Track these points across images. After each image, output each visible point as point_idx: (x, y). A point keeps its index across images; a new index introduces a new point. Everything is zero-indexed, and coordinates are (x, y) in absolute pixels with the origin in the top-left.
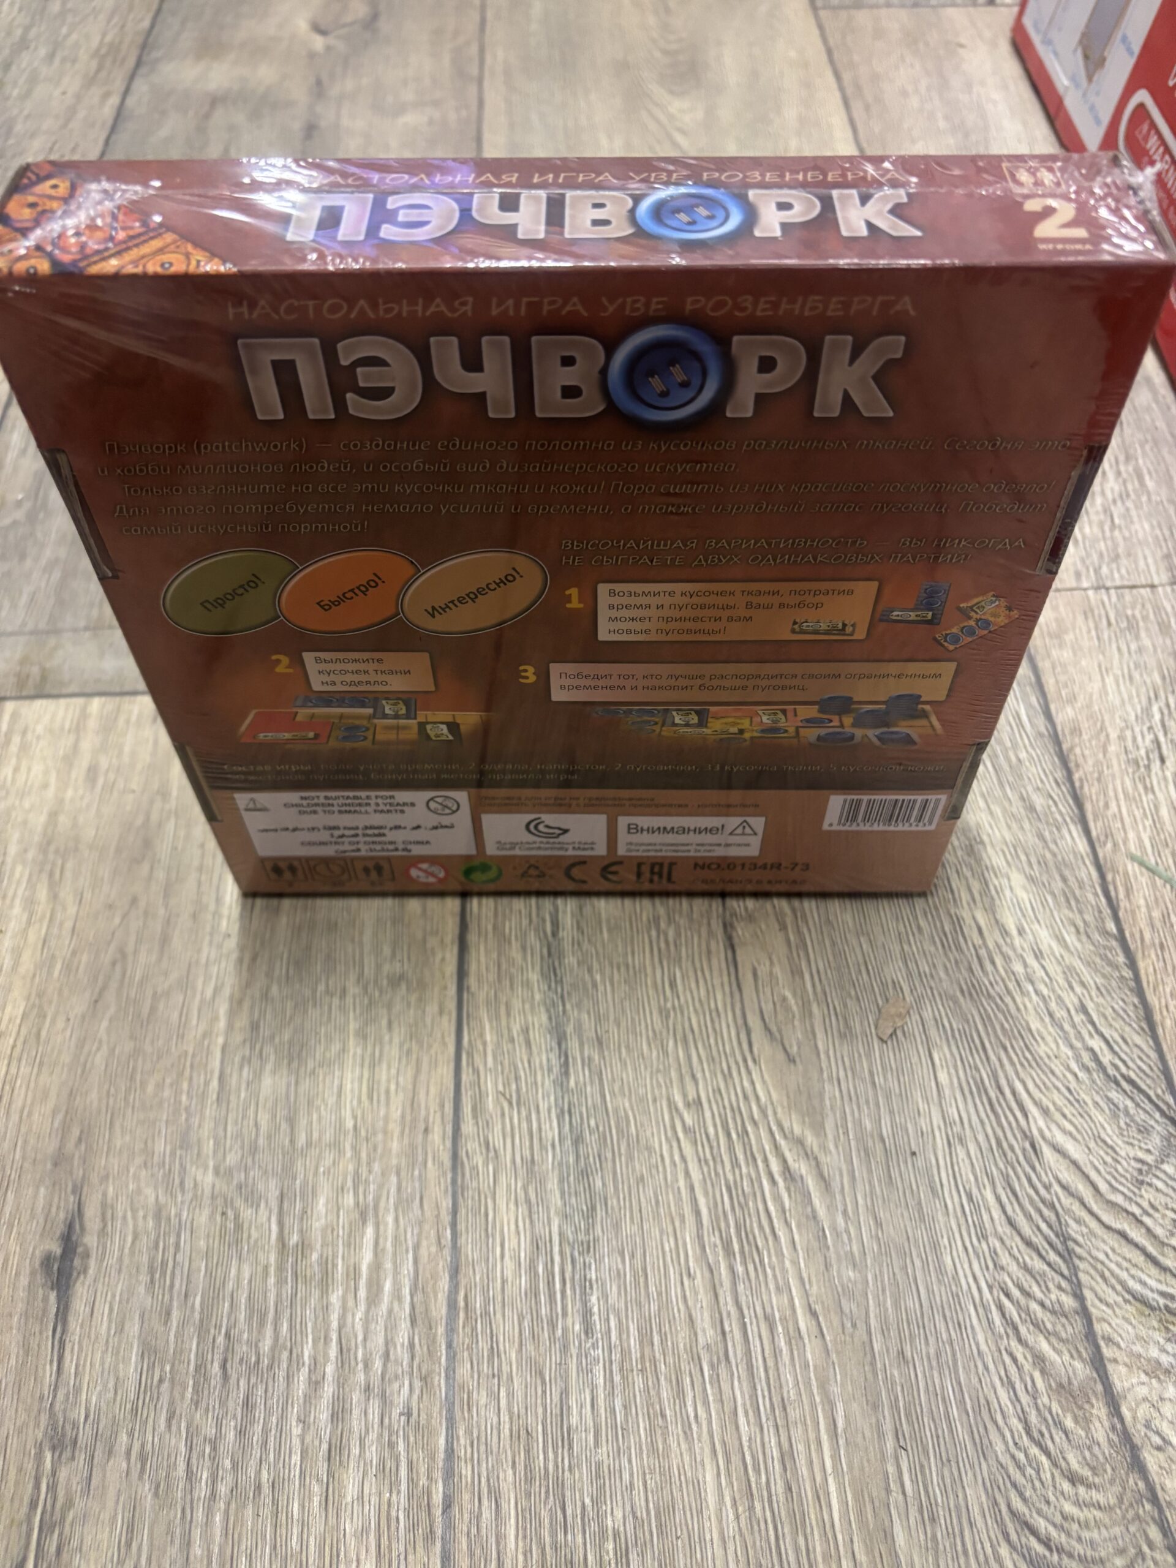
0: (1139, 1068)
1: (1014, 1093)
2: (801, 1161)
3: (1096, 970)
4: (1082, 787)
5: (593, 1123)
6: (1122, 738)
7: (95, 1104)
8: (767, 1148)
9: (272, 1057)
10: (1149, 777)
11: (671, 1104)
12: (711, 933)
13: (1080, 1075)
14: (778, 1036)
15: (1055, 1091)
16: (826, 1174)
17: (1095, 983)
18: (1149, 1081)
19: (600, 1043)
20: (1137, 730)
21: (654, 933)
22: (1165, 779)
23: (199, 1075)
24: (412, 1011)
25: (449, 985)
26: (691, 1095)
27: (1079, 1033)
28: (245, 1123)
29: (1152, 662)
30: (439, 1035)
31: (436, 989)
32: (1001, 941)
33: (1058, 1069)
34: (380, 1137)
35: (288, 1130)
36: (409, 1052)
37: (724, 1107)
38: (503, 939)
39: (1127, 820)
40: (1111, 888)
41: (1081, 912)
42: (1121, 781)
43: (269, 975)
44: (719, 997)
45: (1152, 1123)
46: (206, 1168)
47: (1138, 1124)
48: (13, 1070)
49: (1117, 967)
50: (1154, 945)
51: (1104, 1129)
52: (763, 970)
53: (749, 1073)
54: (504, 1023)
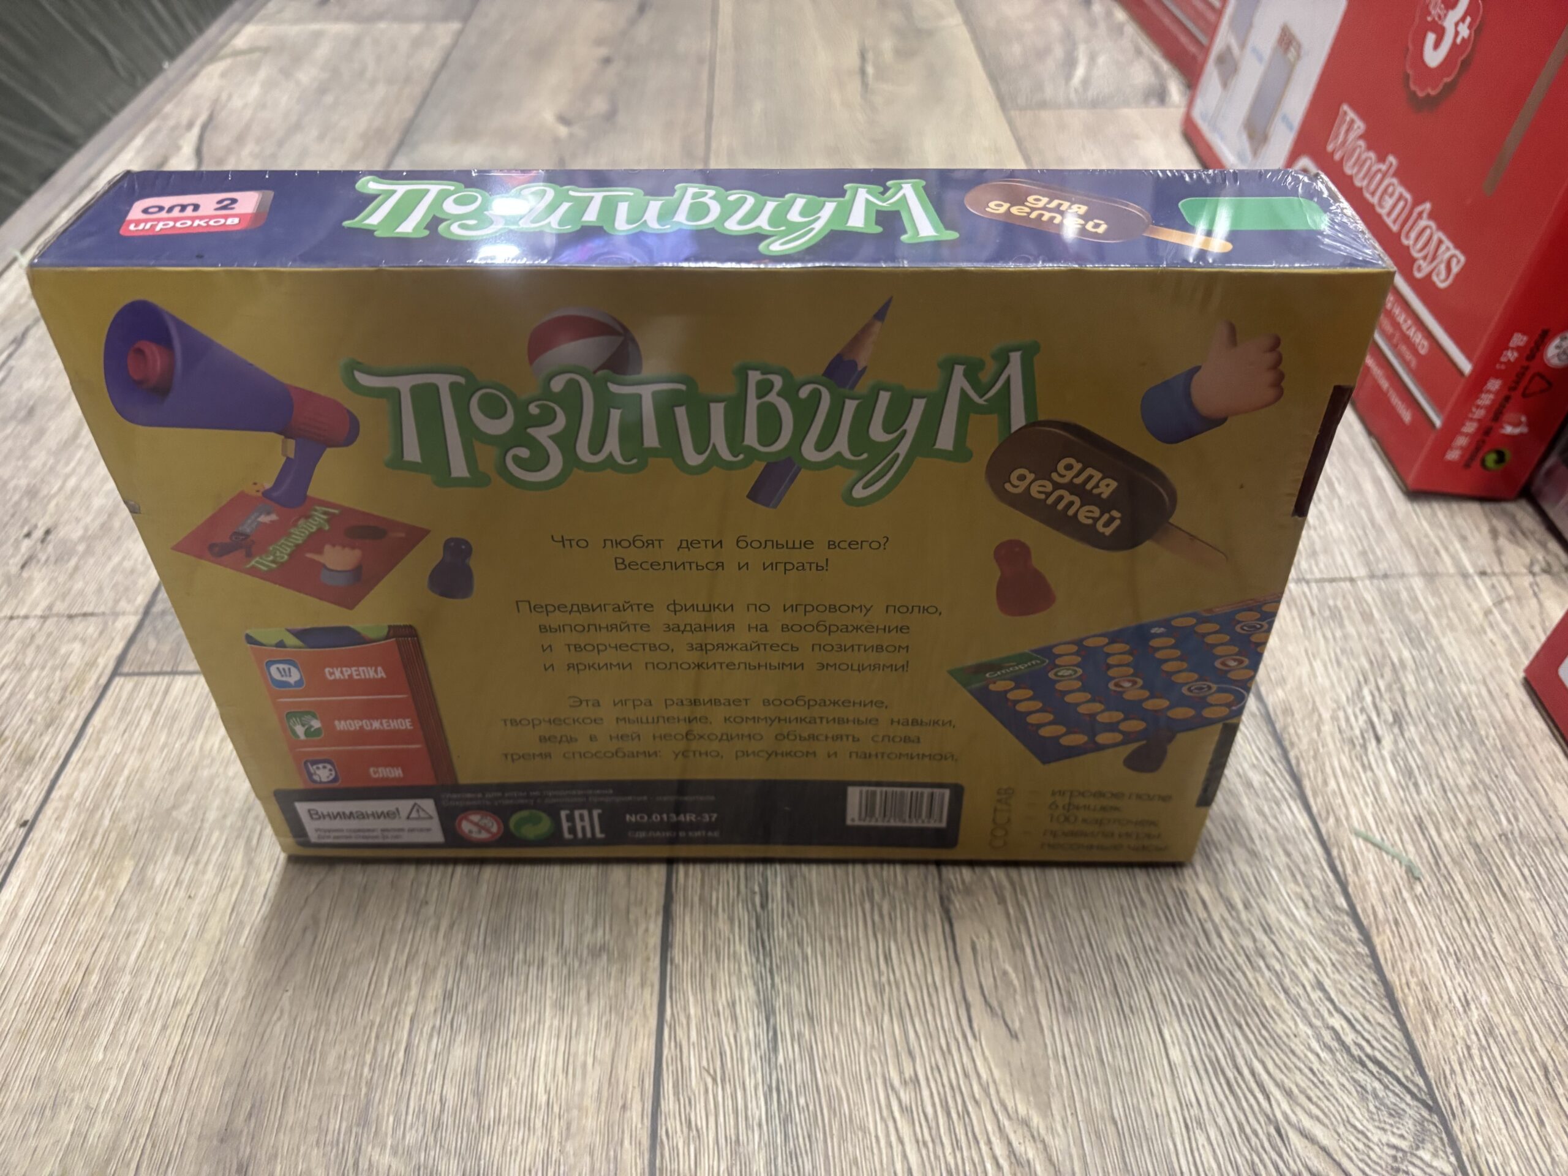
0: (1385, 1048)
1: (1253, 1073)
2: (1027, 1143)
3: (1330, 946)
4: (1298, 764)
5: (802, 1101)
6: (1334, 718)
7: (270, 1077)
8: (989, 1128)
9: (464, 1027)
10: (1367, 755)
11: (887, 1082)
12: (926, 906)
13: (1323, 1055)
14: (999, 1012)
15: (1297, 1072)
16: (1055, 1158)
17: (1330, 959)
18: (1396, 1062)
19: (811, 1018)
20: (1350, 711)
21: (867, 906)
22: (1383, 758)
23: (385, 1045)
24: (612, 982)
25: (652, 956)
26: (908, 1072)
27: (1318, 1010)
28: (430, 1097)
29: (1357, 648)
30: (641, 1007)
31: (639, 960)
32: (1227, 915)
33: (1299, 1049)
34: (575, 1113)
35: (476, 1106)
36: (608, 1025)
37: (943, 1086)
38: (708, 909)
39: (1348, 797)
40: (1338, 863)
41: (1308, 887)
42: (1339, 759)
43: (466, 943)
44: (937, 971)
45: (1403, 1106)
46: (384, 1147)
47: (1388, 1108)
48: (187, 1040)
49: (1349, 942)
50: (1388, 921)
51: (1352, 1112)
52: (982, 943)
53: (969, 1049)
54: (709, 996)
